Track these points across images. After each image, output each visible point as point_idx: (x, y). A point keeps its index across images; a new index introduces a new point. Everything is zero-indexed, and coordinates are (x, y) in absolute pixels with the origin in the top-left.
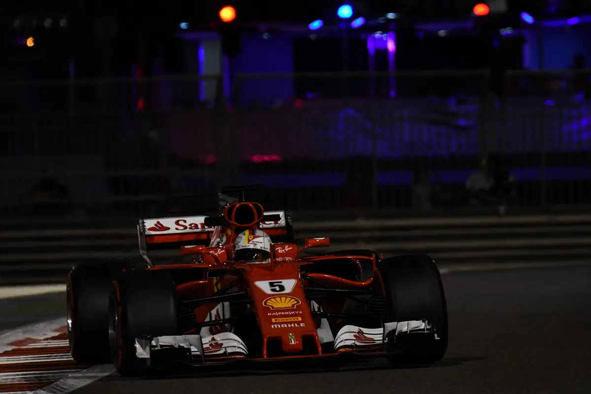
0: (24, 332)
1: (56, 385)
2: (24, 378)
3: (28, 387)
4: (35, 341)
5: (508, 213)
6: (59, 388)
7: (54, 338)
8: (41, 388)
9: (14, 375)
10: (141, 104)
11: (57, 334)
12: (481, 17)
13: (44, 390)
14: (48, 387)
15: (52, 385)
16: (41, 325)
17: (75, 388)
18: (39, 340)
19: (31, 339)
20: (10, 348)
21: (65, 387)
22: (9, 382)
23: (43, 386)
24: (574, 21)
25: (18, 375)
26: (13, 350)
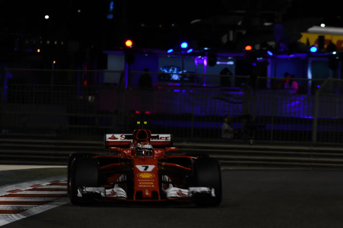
0: (16, 186)
1: (26, 212)
2: (12, 208)
3: (13, 212)
4: (20, 191)
5: (254, 144)
6: (27, 213)
7: (29, 190)
8: (19, 213)
9: (7, 206)
10: (85, 83)
11: (31, 188)
12: (248, 51)
13: (20, 214)
14: (22, 213)
15: (24, 212)
16: (24, 184)
17: (35, 214)
18: (23, 191)
19: (19, 190)
20: (8, 194)
21: (30, 213)
22: (4, 209)
23: (20, 212)
24: (292, 56)
25: (9, 206)
26: (9, 194)
